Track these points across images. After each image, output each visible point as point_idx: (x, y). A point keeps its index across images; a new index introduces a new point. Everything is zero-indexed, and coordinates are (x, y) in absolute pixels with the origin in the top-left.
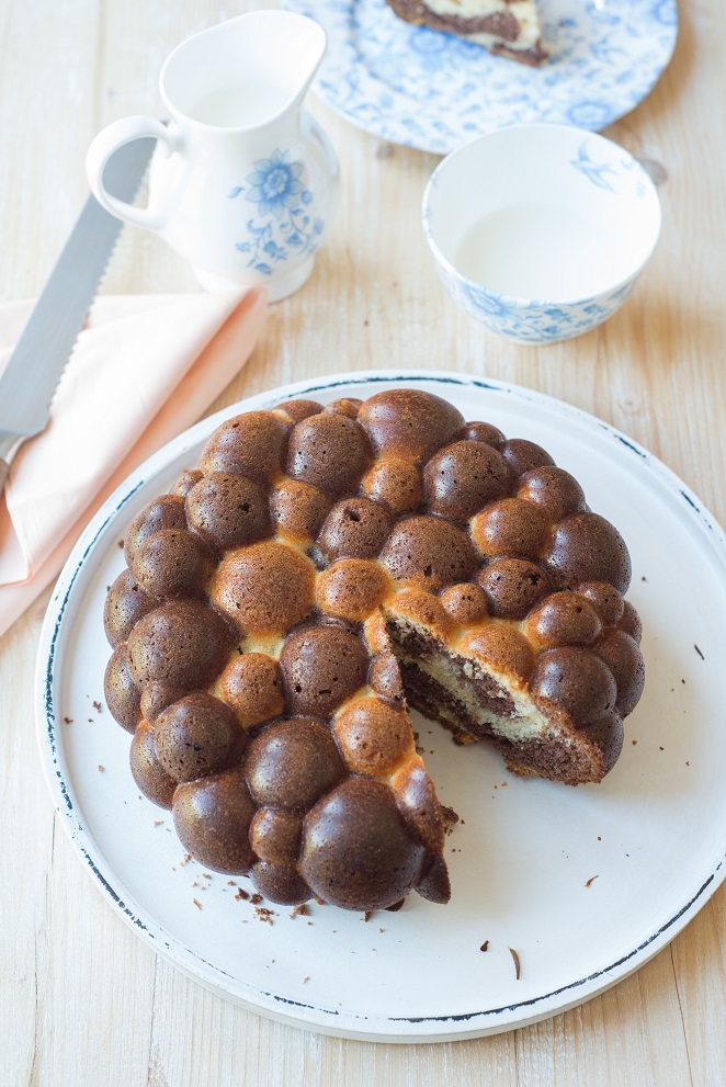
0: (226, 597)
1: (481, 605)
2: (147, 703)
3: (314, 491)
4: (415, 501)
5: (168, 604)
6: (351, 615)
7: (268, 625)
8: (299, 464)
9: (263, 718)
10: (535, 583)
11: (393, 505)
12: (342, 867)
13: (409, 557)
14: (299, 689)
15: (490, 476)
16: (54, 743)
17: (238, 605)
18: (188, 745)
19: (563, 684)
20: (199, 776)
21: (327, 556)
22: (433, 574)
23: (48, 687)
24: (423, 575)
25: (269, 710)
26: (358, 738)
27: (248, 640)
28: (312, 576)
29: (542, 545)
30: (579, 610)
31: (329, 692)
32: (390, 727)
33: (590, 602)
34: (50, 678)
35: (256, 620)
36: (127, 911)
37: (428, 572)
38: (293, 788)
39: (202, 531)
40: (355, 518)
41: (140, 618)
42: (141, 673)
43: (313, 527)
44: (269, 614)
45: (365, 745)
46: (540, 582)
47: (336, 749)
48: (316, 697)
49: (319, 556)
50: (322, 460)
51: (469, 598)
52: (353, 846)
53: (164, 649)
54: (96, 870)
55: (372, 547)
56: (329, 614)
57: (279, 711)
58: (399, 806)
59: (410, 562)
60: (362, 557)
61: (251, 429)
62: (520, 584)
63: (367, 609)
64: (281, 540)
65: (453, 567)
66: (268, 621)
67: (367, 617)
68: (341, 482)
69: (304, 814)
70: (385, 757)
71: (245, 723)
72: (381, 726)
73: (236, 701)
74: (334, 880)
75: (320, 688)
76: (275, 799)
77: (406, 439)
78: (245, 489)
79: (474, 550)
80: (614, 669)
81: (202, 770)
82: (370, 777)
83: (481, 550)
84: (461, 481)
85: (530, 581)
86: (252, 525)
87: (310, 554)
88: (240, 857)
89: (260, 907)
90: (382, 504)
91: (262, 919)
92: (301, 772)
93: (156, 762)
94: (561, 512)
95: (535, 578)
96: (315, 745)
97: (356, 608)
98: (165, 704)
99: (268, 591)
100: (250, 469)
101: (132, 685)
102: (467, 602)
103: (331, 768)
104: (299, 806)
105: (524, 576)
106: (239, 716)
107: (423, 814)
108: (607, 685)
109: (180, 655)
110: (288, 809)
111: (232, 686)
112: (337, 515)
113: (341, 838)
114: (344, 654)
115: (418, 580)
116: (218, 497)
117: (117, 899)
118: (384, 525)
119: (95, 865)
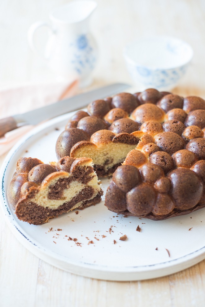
16: (4, 198)
23: (3, 184)
34: (3, 182)
36: (30, 241)
54: (19, 231)
89: (76, 242)
91: (77, 245)
117: (26, 238)
119: (19, 229)
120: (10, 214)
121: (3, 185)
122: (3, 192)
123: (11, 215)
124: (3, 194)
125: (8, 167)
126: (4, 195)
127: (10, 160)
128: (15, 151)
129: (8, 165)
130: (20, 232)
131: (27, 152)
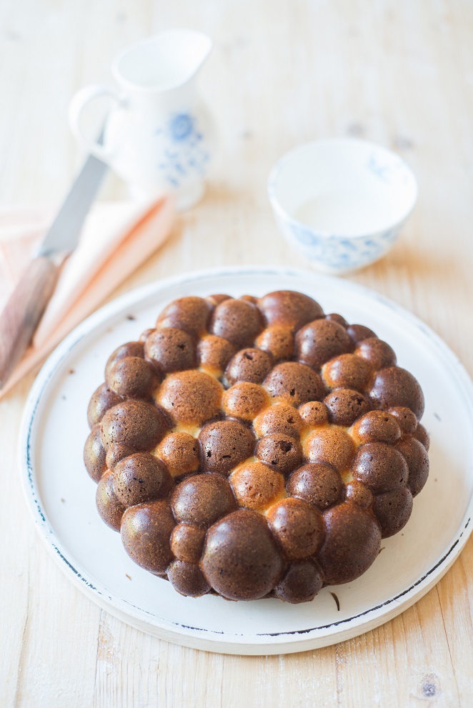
0: (166, 400)
1: (324, 414)
2: (110, 457)
3: (225, 342)
4: (289, 352)
5: (128, 401)
6: (244, 416)
7: (191, 418)
8: (217, 327)
9: (184, 471)
10: (359, 403)
11: (275, 353)
12: (230, 560)
13: (281, 383)
14: (209, 454)
15: (336, 339)
17: (173, 404)
18: (135, 479)
19: (372, 463)
20: (141, 502)
21: (230, 382)
22: (295, 395)
23: (28, 451)
24: (289, 395)
25: (189, 466)
26: (246, 484)
27: (177, 428)
28: (221, 392)
29: (367, 383)
30: (387, 420)
31: (229, 457)
32: (267, 478)
33: (394, 417)
34: (28, 446)
35: (184, 414)
36: (83, 579)
37: (292, 393)
38: (202, 510)
39: (153, 360)
40: (250, 358)
41: (110, 408)
42: (108, 439)
43: (223, 364)
44: (192, 410)
45: (250, 488)
46: (363, 403)
47: (231, 491)
48: (220, 460)
49: (226, 382)
50: (232, 324)
51: (316, 409)
52: (238, 546)
53: (124, 423)
54: (62, 556)
55: (259, 376)
56: (230, 415)
57: (195, 468)
58: (270, 527)
59: (281, 386)
60: (253, 382)
61: (189, 303)
62: (350, 402)
63: (254, 412)
64: (203, 370)
65: (309, 391)
66: (192, 416)
67: (254, 417)
68: (243, 338)
69: (208, 528)
70: (263, 497)
71: (173, 474)
72: (261, 477)
73: (168, 458)
74: (224, 569)
75: (223, 454)
76: (189, 516)
77: (286, 316)
78: (183, 337)
79: (323, 385)
80: (407, 458)
81: (143, 497)
82: (252, 509)
83: (328, 384)
84: (317, 341)
85: (356, 402)
86: (185, 358)
87: (221, 380)
88: (163, 554)
90: (268, 353)
92: (208, 501)
93: (113, 494)
94: (380, 364)
95: (360, 401)
96: (218, 486)
97: (247, 411)
98: (121, 457)
99: (192, 396)
100: (187, 326)
101: (101, 447)
102: (315, 411)
103: (227, 501)
104: (204, 523)
105: (353, 398)
106: (169, 468)
107: (285, 531)
108: (403, 466)
109: (134, 427)
110: (197, 524)
111: (166, 450)
112: (239, 357)
113: (231, 542)
114: (241, 435)
115: (286, 398)
116: (165, 339)
117: (76, 572)
118: (268, 364)
119: (61, 553)
120: (44, 520)
121: (28, 455)
122: (30, 470)
123: (46, 523)
124: (29, 476)
125: (37, 411)
126: (31, 477)
127: (41, 395)
128: (50, 376)
129: (36, 407)
130: (65, 560)
131: (72, 372)
